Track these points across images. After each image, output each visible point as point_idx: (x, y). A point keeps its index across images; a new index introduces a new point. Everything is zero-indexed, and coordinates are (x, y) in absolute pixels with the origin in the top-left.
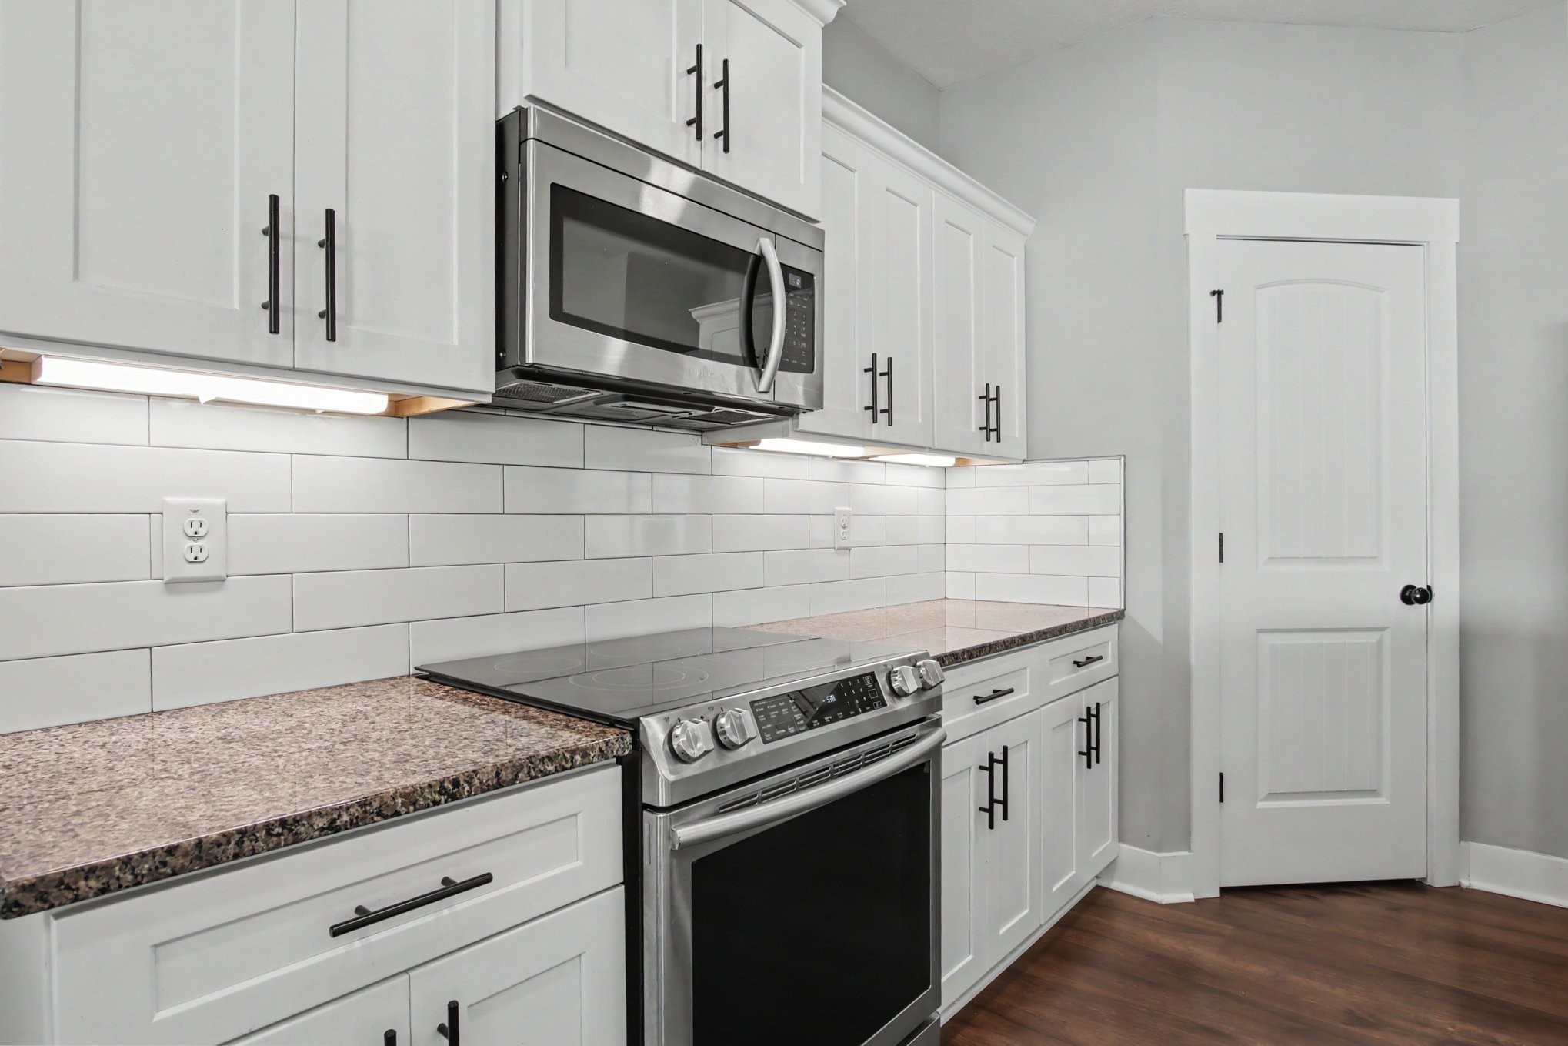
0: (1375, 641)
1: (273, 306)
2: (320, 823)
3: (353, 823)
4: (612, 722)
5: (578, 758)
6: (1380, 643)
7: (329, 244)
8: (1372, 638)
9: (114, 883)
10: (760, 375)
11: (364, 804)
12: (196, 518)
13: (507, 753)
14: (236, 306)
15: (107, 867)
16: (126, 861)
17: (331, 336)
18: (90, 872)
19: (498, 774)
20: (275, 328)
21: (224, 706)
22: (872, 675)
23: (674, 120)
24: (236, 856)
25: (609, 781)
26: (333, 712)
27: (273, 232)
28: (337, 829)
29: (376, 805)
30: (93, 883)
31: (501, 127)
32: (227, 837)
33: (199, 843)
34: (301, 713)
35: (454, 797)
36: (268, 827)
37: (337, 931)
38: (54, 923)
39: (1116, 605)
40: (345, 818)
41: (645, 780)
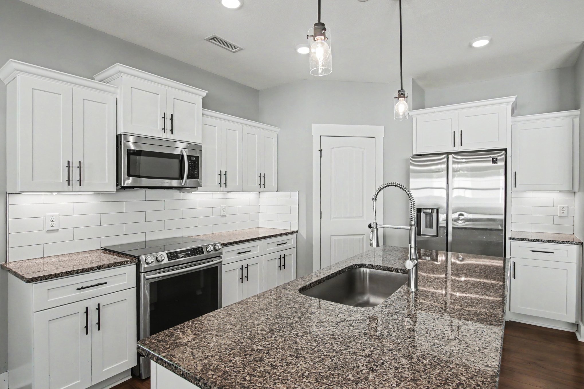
0: (362, 238)
1: (68, 181)
2: (75, 272)
3: (80, 273)
4: (135, 257)
5: (126, 263)
6: (363, 239)
7: (79, 167)
8: (361, 237)
9: (42, 279)
10: (183, 181)
11: (83, 269)
12: (53, 218)
13: (112, 262)
14: (61, 181)
15: (41, 277)
16: (44, 276)
17: (80, 185)
18: (39, 277)
19: (108, 265)
20: (69, 185)
21: (58, 256)
22: (202, 247)
23: (159, 129)
24: (61, 276)
25: (133, 267)
26: (81, 256)
27: (68, 167)
28: (78, 273)
29: (85, 270)
30: (39, 279)
31: (117, 136)
32: (60, 273)
33: (55, 274)
34: (74, 256)
35: (100, 269)
36: (66, 272)
37: (78, 289)
38: (33, 285)
39: (296, 229)
40: (79, 271)
41: (140, 267)
